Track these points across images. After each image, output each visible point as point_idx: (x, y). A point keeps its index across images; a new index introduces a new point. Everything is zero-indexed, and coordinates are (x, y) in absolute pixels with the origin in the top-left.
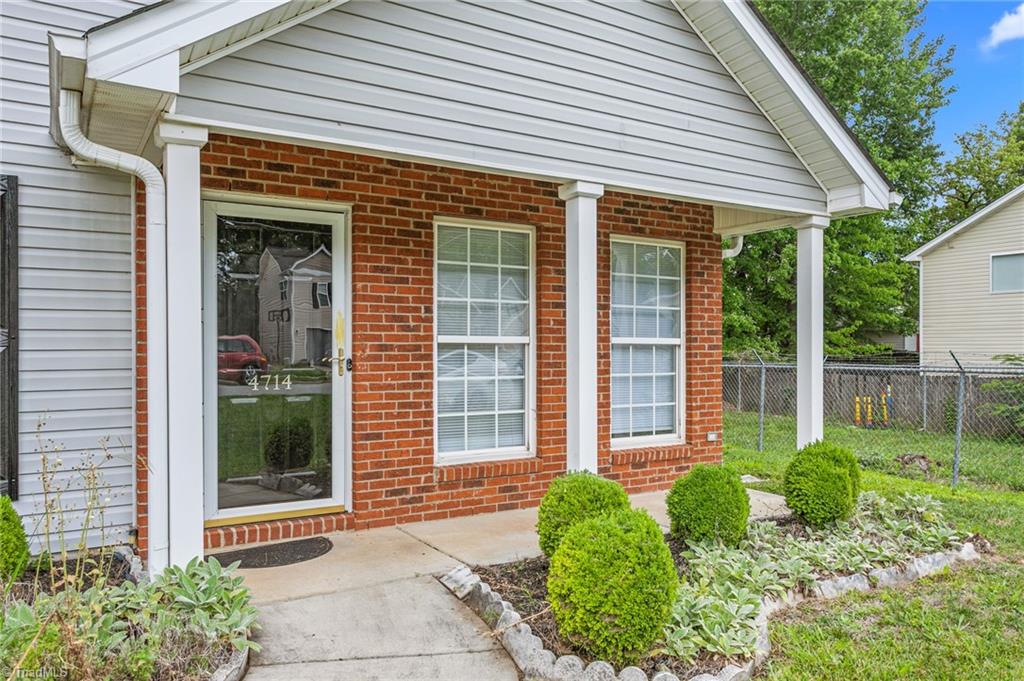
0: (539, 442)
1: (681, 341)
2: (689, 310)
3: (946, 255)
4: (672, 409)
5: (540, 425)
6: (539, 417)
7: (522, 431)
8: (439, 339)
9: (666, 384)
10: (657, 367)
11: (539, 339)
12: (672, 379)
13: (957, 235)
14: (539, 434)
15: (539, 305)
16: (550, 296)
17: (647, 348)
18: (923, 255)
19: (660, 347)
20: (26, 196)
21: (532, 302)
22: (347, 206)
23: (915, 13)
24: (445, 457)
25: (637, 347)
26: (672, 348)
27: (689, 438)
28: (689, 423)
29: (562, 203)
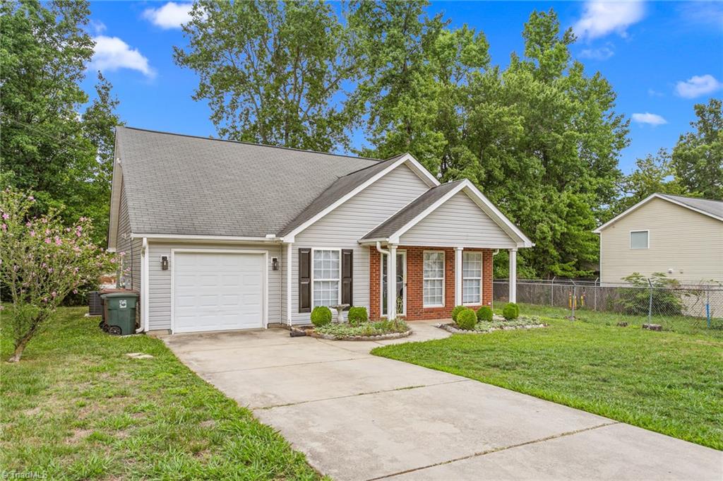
0: (446, 303)
1: (481, 278)
2: (483, 270)
3: (611, 230)
4: (479, 296)
5: (446, 299)
6: (446, 297)
7: (441, 300)
8: (424, 279)
9: (477, 290)
10: (474, 285)
11: (446, 278)
12: (479, 288)
13: (616, 221)
14: (446, 301)
15: (446, 270)
16: (449, 268)
17: (472, 280)
18: (602, 230)
19: (476, 280)
20: (354, 253)
21: (444, 269)
22: (406, 250)
23: (610, 102)
24: (426, 305)
25: (470, 280)
26: (479, 280)
27: (483, 304)
28: (483, 300)
29: (454, 252)
